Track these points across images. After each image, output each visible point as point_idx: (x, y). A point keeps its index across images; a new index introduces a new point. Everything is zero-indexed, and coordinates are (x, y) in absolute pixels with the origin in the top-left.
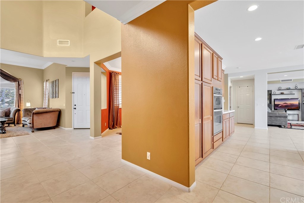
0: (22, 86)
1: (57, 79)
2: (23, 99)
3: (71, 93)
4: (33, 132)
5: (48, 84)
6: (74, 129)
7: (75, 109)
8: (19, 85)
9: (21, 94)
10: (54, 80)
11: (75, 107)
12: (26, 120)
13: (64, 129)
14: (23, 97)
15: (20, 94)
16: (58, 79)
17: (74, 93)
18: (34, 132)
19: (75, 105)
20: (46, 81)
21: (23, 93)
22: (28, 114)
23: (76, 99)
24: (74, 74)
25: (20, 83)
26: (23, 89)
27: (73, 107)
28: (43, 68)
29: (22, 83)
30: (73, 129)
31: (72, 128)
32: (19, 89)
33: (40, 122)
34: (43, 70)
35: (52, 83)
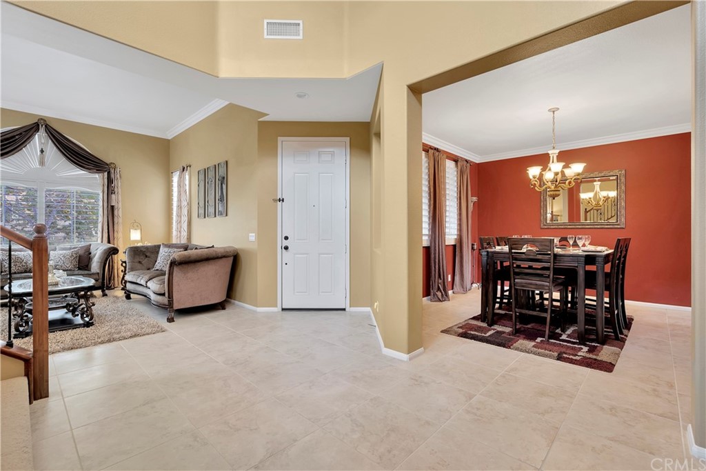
0: (118, 184)
1: (222, 160)
2: (120, 220)
3: (275, 200)
4: (171, 320)
5: (187, 177)
6: (283, 309)
7: (286, 248)
8: (110, 181)
9: (116, 207)
10: (211, 164)
11: (285, 243)
12: (143, 282)
13: (255, 312)
14: (120, 215)
15: (113, 207)
16: (227, 162)
17: (283, 200)
18: (174, 321)
19: (286, 238)
20: (182, 170)
21: (120, 204)
22: (140, 262)
23: (288, 220)
24: (284, 143)
25: (112, 176)
26: (120, 192)
27: (280, 242)
28: (169, 136)
29: (118, 176)
30: (281, 309)
31: (276, 306)
32: (110, 191)
33: (190, 289)
34: (168, 141)
35: (202, 172)
